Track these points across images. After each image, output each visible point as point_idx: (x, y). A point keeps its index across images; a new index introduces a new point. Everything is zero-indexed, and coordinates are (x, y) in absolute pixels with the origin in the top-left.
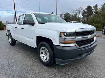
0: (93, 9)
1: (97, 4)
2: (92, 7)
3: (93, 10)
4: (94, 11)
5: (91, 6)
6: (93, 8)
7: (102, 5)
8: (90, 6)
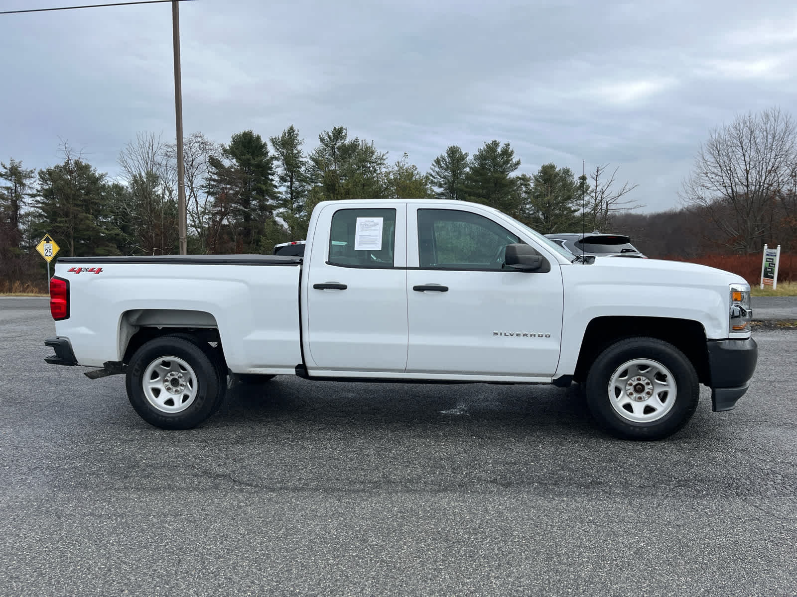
0: (272, 158)
1: (292, 128)
2: (265, 139)
3: (275, 163)
4: (278, 168)
5: (258, 138)
6: (272, 151)
7: (322, 140)
8: (255, 134)
